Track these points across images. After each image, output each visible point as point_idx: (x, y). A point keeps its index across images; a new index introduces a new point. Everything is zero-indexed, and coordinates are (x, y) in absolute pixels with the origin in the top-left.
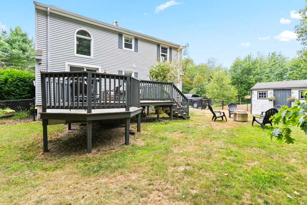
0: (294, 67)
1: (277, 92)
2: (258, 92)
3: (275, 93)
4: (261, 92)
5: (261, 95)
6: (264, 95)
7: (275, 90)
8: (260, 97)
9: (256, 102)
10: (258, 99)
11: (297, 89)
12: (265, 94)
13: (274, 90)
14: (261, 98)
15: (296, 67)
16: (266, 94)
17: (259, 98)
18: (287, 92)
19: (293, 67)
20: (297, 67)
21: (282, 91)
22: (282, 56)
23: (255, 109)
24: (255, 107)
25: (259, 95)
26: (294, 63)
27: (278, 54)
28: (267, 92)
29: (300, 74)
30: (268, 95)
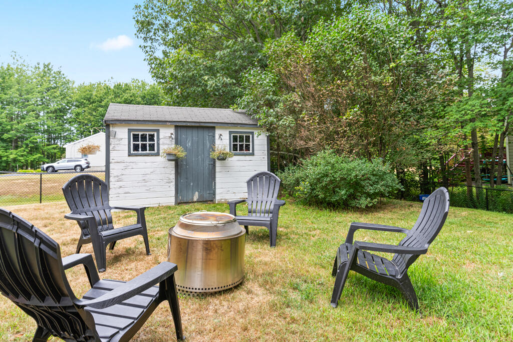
0: (85, 101)
1: (184, 134)
2: (130, 131)
3: (179, 137)
4: (140, 133)
5: (140, 143)
6: (148, 143)
7: (180, 127)
8: (136, 148)
9: (121, 166)
10: (130, 155)
11: (226, 128)
12: (152, 138)
13: (177, 127)
14: (140, 152)
15: (87, 102)
16: (155, 138)
17: (132, 152)
18: (206, 134)
19: (82, 100)
20: (89, 101)
21: (195, 132)
22: (63, 76)
23: (121, 191)
24: (120, 184)
25: (132, 143)
26: (84, 94)
27: (55, 69)
28: (158, 131)
29: (95, 116)
30: (161, 142)
